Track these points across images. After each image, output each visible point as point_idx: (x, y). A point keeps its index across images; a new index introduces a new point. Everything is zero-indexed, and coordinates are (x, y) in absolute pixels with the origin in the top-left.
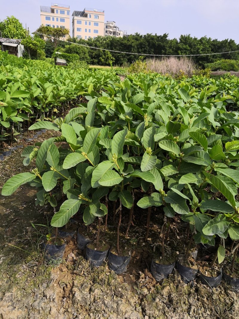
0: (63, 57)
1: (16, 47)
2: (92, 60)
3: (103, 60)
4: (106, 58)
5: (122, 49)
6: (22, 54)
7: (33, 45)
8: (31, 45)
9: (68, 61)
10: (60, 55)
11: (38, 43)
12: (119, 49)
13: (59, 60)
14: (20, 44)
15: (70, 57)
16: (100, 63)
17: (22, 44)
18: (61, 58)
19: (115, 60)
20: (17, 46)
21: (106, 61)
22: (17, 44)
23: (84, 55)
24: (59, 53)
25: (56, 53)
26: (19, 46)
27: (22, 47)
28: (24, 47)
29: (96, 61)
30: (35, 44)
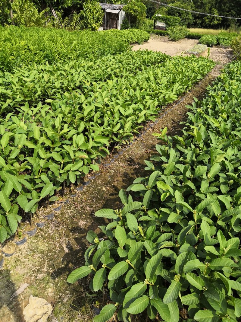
0: (163, 19)
1: (118, 14)
2: (195, 21)
3: (207, 20)
4: (211, 18)
5: (233, 6)
6: (123, 21)
7: (134, 11)
8: (132, 11)
9: (168, 24)
10: (160, 18)
11: (139, 9)
12: (229, 6)
13: (159, 24)
14: (122, 11)
15: (170, 20)
16: (203, 24)
17: (123, 11)
18: (161, 22)
19: (221, 21)
20: (119, 12)
21: (211, 22)
22: (119, 11)
23: (186, 15)
24: (160, 15)
25: (157, 15)
26: (120, 12)
27: (124, 13)
28: (125, 13)
29: (199, 21)
30: (136, 10)
